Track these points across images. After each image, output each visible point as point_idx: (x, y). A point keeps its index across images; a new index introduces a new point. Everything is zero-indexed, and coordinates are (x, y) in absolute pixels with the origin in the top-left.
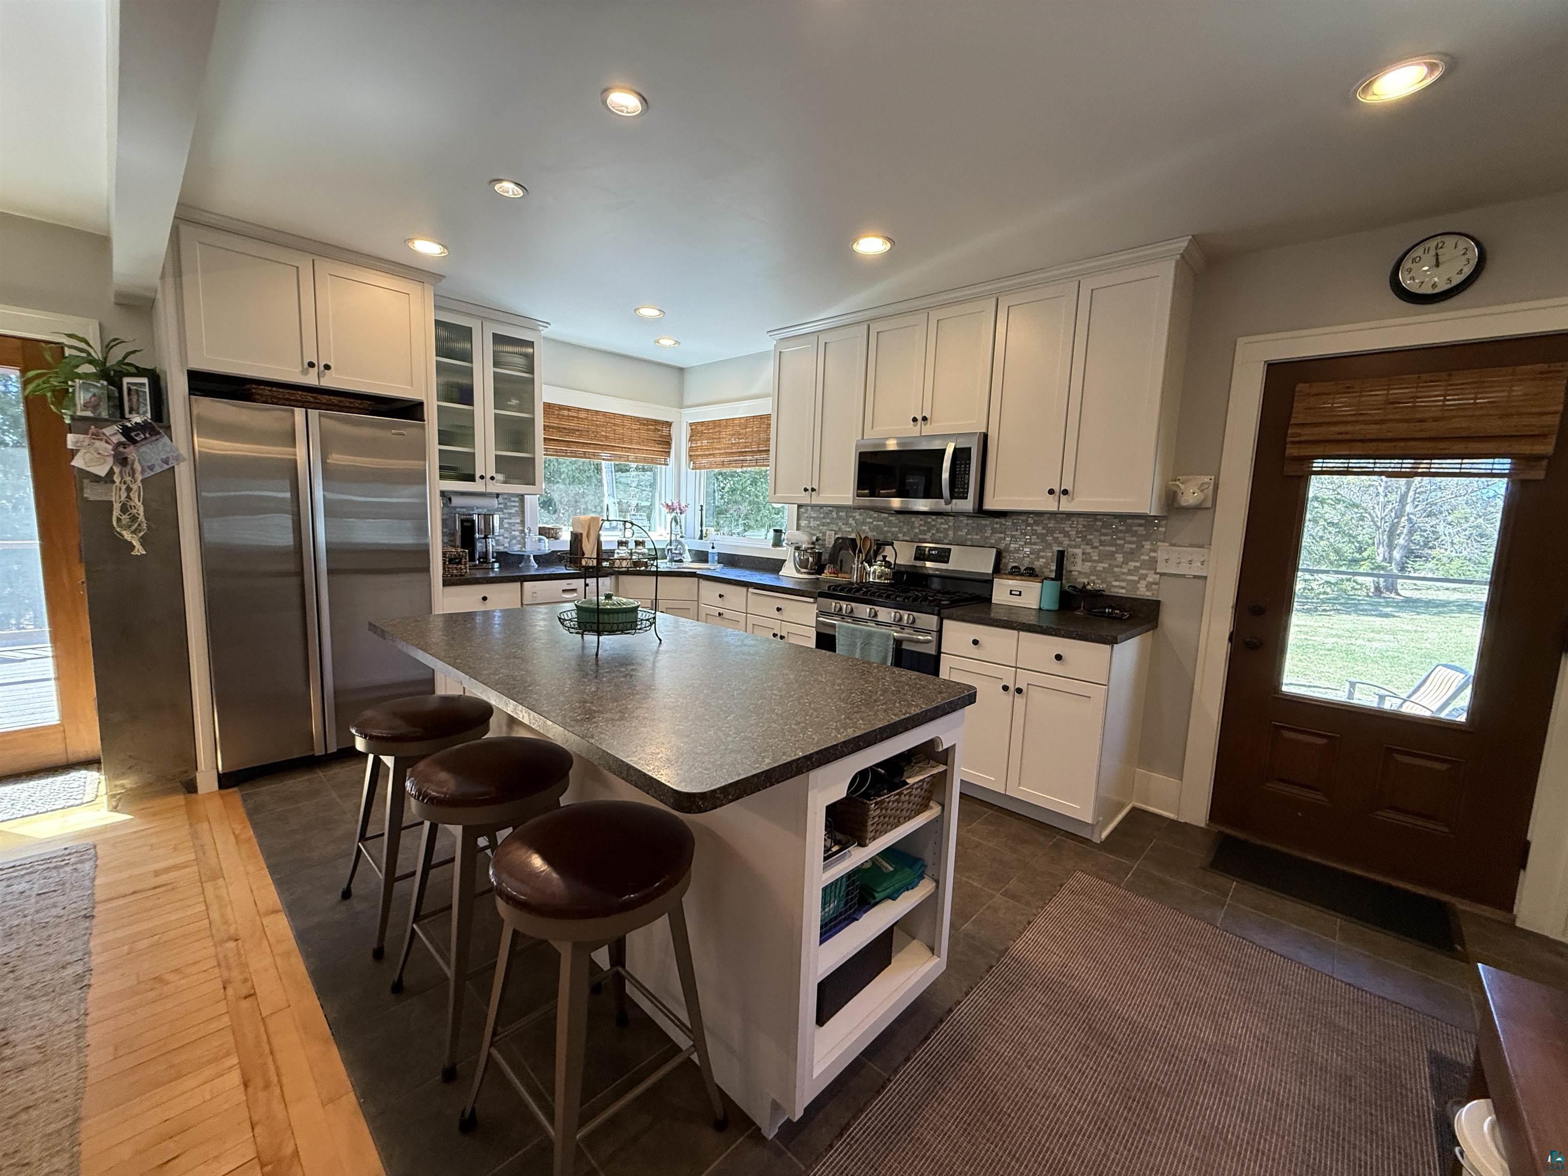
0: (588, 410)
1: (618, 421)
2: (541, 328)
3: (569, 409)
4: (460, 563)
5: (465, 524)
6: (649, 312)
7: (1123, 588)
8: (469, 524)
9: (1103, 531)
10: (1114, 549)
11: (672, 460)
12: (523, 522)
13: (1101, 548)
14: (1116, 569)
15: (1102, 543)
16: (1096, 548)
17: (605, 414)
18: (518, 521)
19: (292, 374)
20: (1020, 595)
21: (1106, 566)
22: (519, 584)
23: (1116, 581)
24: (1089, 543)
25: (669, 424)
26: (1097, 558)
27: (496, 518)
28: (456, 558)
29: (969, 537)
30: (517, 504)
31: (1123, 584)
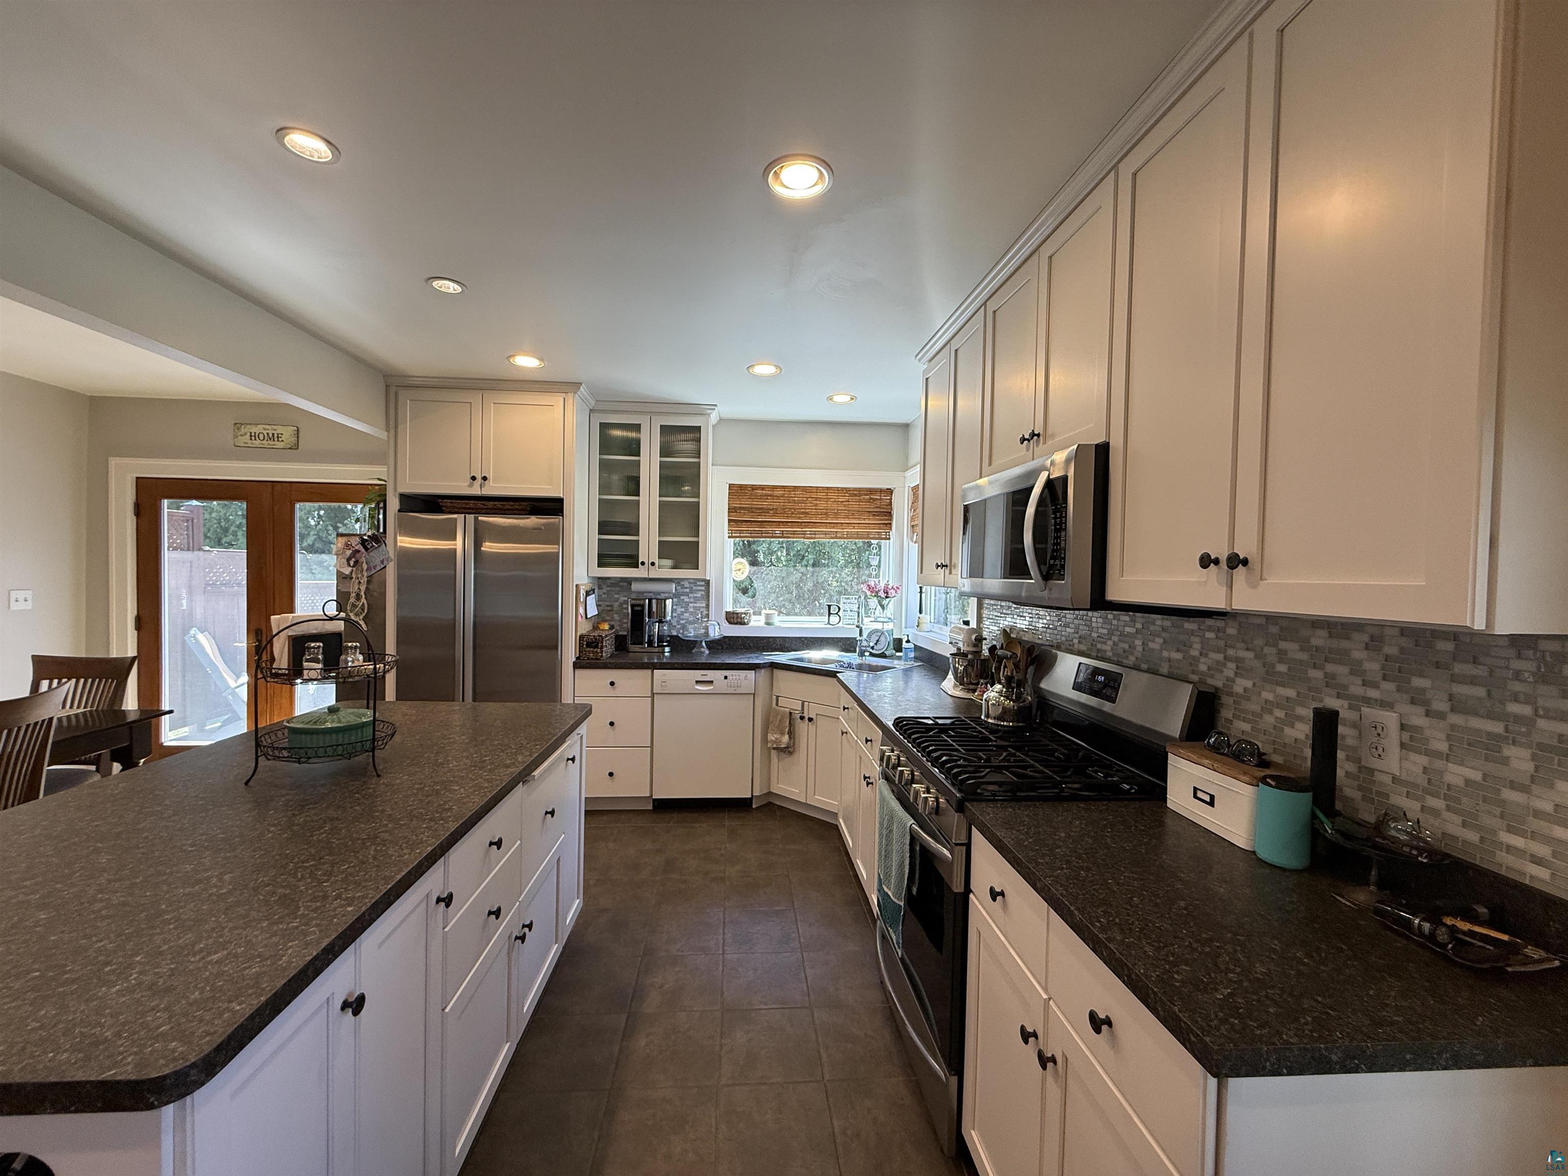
0: (783, 487)
1: (820, 495)
2: (709, 411)
3: (762, 488)
4: (596, 647)
5: (636, 608)
6: (764, 369)
7: (1537, 860)
8: (639, 608)
9: (1458, 668)
10: (1497, 728)
11: (893, 533)
12: (708, 606)
13: (1457, 719)
14: (1509, 795)
15: (1457, 705)
16: (1441, 716)
17: (804, 489)
18: (704, 605)
19: (462, 488)
20: (1211, 803)
21: (1477, 776)
22: (649, 671)
23: (1510, 830)
24: (1418, 699)
25: (890, 492)
26: (1443, 747)
27: (669, 603)
28: (593, 642)
29: (1165, 654)
30: (703, 588)
31: (1543, 851)
